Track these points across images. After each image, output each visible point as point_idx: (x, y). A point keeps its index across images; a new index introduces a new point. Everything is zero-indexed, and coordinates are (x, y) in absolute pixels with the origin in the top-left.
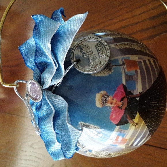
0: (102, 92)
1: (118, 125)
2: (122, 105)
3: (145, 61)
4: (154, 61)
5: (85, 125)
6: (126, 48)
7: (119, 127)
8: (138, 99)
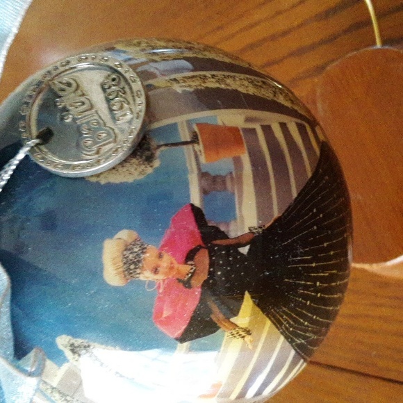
0: (124, 235)
1: (182, 339)
2: (193, 274)
3: (267, 129)
4: (301, 128)
5: (76, 345)
6: (207, 88)
7: (186, 344)
8: (245, 250)
